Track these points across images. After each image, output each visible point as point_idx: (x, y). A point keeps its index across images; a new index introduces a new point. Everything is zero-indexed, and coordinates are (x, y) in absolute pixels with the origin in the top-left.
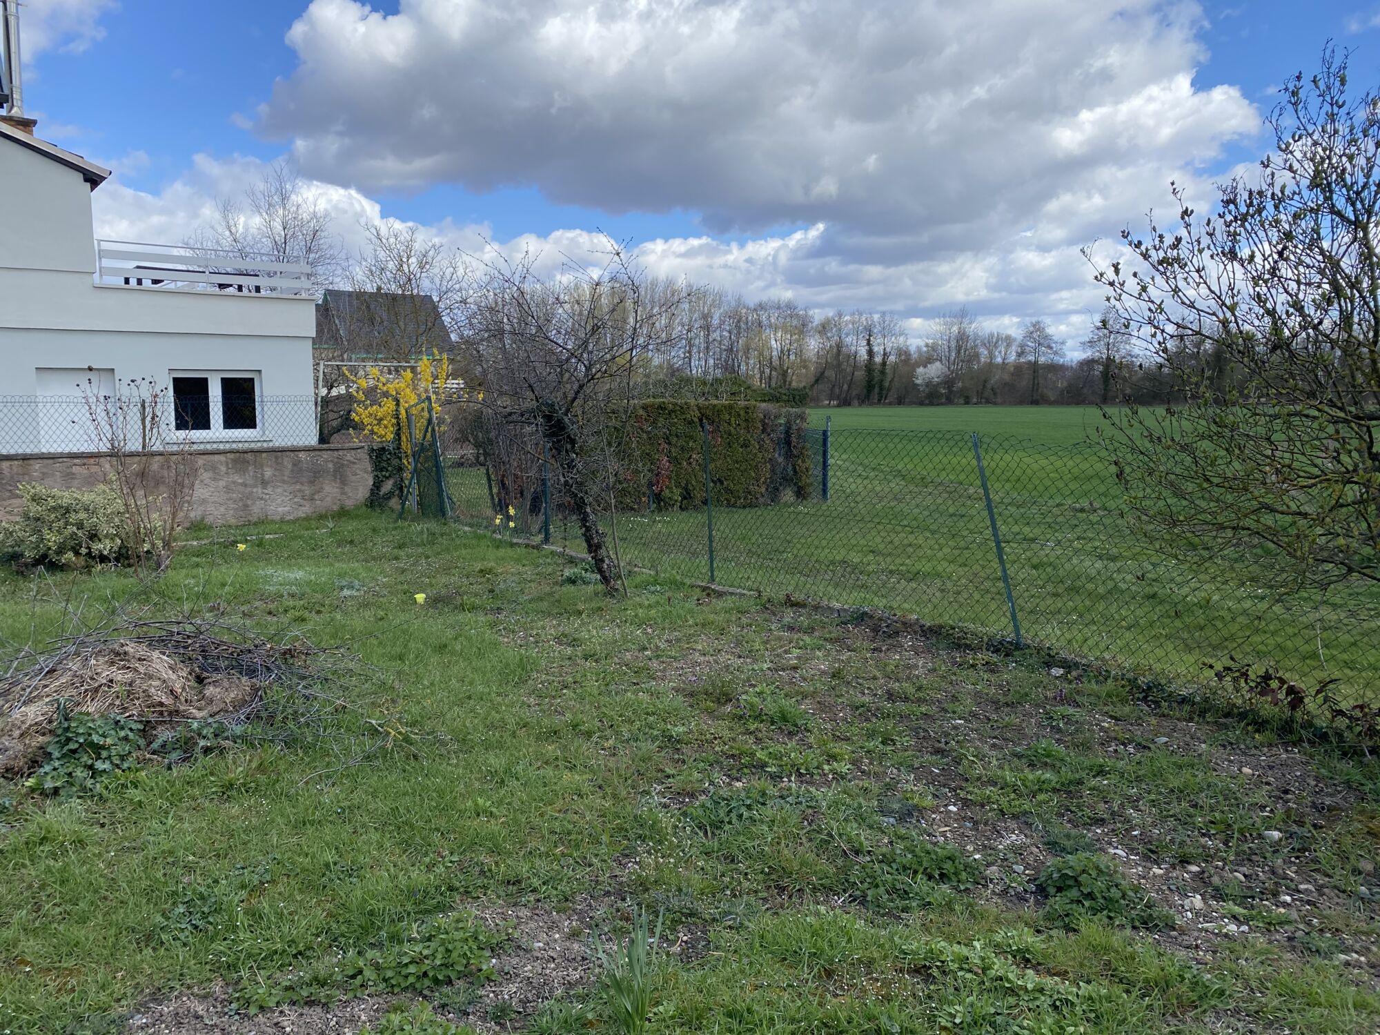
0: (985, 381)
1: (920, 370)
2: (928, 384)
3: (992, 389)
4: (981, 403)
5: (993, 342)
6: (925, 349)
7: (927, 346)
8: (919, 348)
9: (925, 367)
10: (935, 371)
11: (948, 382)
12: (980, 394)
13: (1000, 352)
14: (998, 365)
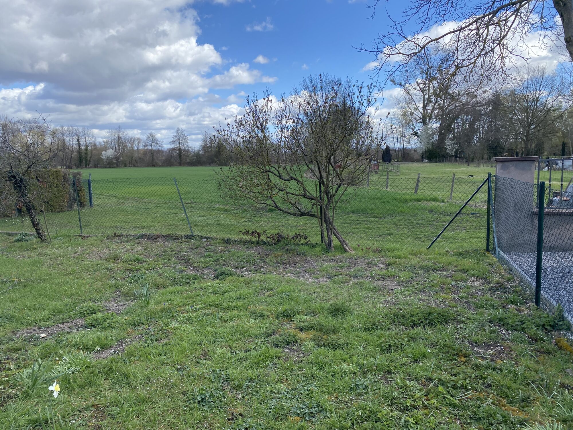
0: (132, 157)
1: (104, 153)
2: (108, 158)
3: (135, 161)
4: (131, 166)
5: (132, 141)
6: (103, 143)
7: (104, 142)
8: (100, 143)
9: (106, 151)
10: (110, 153)
11: (117, 158)
12: (130, 163)
13: (136, 145)
14: (135, 150)
